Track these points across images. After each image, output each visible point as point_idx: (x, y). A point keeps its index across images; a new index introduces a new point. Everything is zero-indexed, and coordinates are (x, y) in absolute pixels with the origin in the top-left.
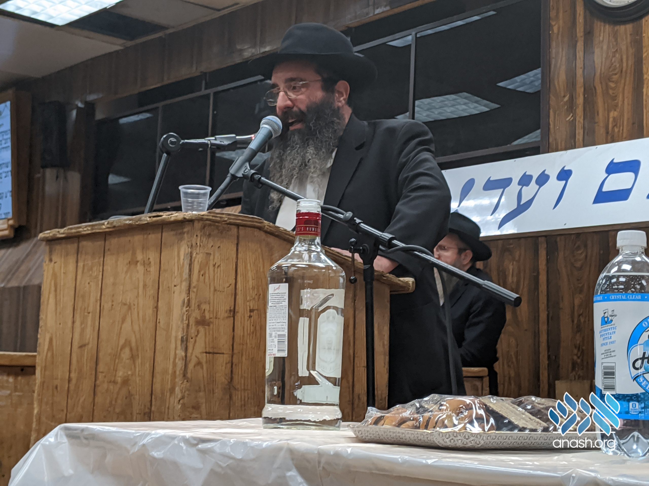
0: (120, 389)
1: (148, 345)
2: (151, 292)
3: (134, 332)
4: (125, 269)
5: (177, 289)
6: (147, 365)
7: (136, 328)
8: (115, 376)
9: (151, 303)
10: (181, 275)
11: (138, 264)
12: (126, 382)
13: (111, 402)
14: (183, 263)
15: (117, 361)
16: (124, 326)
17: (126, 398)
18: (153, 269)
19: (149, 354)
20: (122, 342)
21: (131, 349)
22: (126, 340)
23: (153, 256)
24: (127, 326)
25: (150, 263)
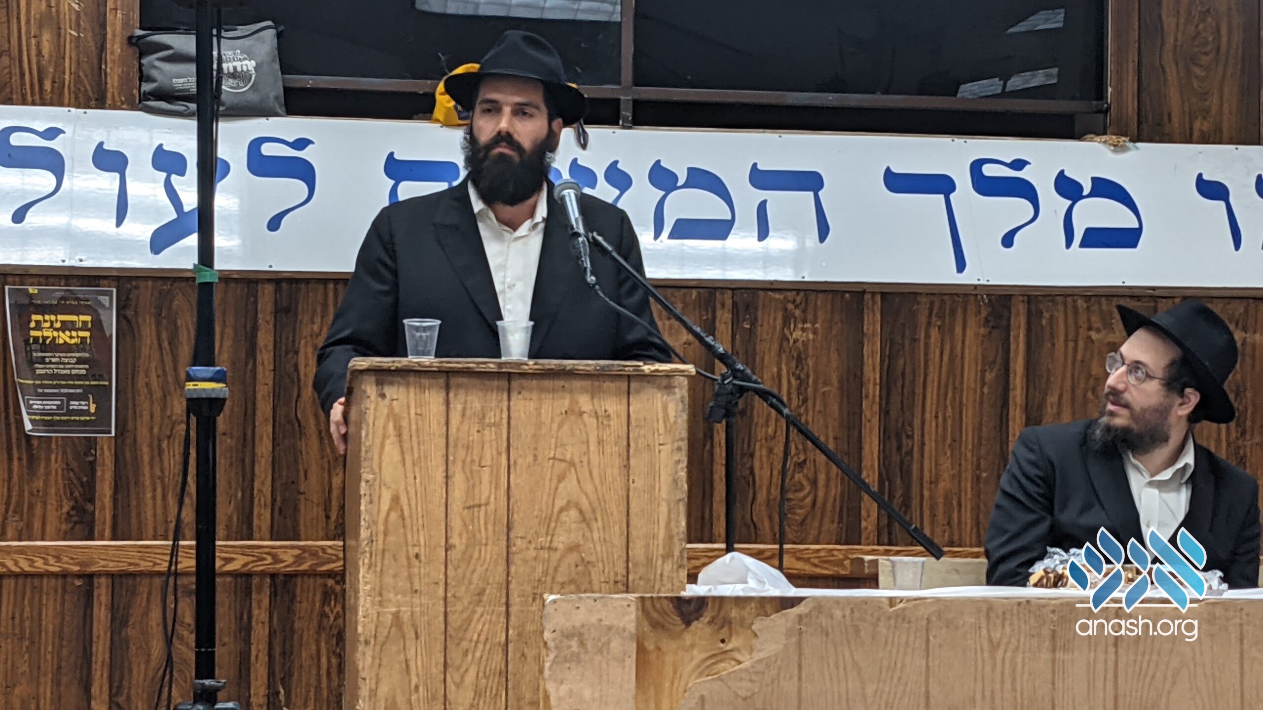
0: (563, 557)
1: (615, 508)
2: (614, 450)
3: (586, 494)
4: (557, 419)
5: (666, 449)
6: (617, 528)
7: (589, 488)
8: (551, 541)
9: (617, 461)
11: (585, 415)
12: (574, 548)
13: (545, 573)
14: (675, 423)
15: (553, 524)
16: (561, 486)
17: (577, 566)
18: (616, 424)
19: (618, 518)
20: (560, 503)
21: (581, 512)
22: (568, 502)
23: (613, 406)
24: (570, 485)
25: (609, 416)
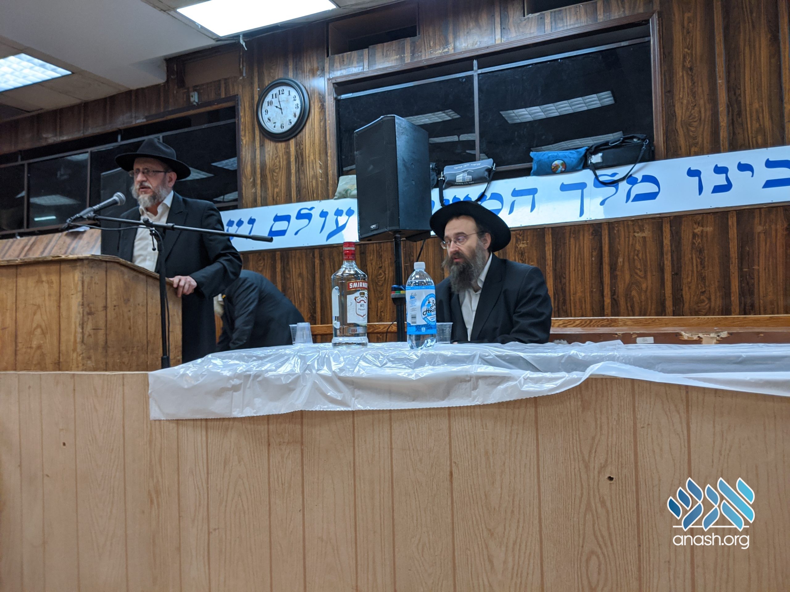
0: (35, 351)
1: (55, 327)
2: (55, 297)
3: (44, 320)
4: (34, 285)
5: (74, 296)
6: (55, 338)
7: (45, 318)
8: (31, 344)
9: (55, 304)
10: (76, 288)
11: (44, 283)
12: (39, 347)
13: (29, 359)
14: (77, 282)
15: (31, 336)
16: (35, 317)
17: (40, 356)
18: (55, 286)
19: (56, 332)
20: (34, 326)
21: (42, 329)
22: (37, 325)
23: (54, 278)
24: (38, 317)
25: (52, 282)
